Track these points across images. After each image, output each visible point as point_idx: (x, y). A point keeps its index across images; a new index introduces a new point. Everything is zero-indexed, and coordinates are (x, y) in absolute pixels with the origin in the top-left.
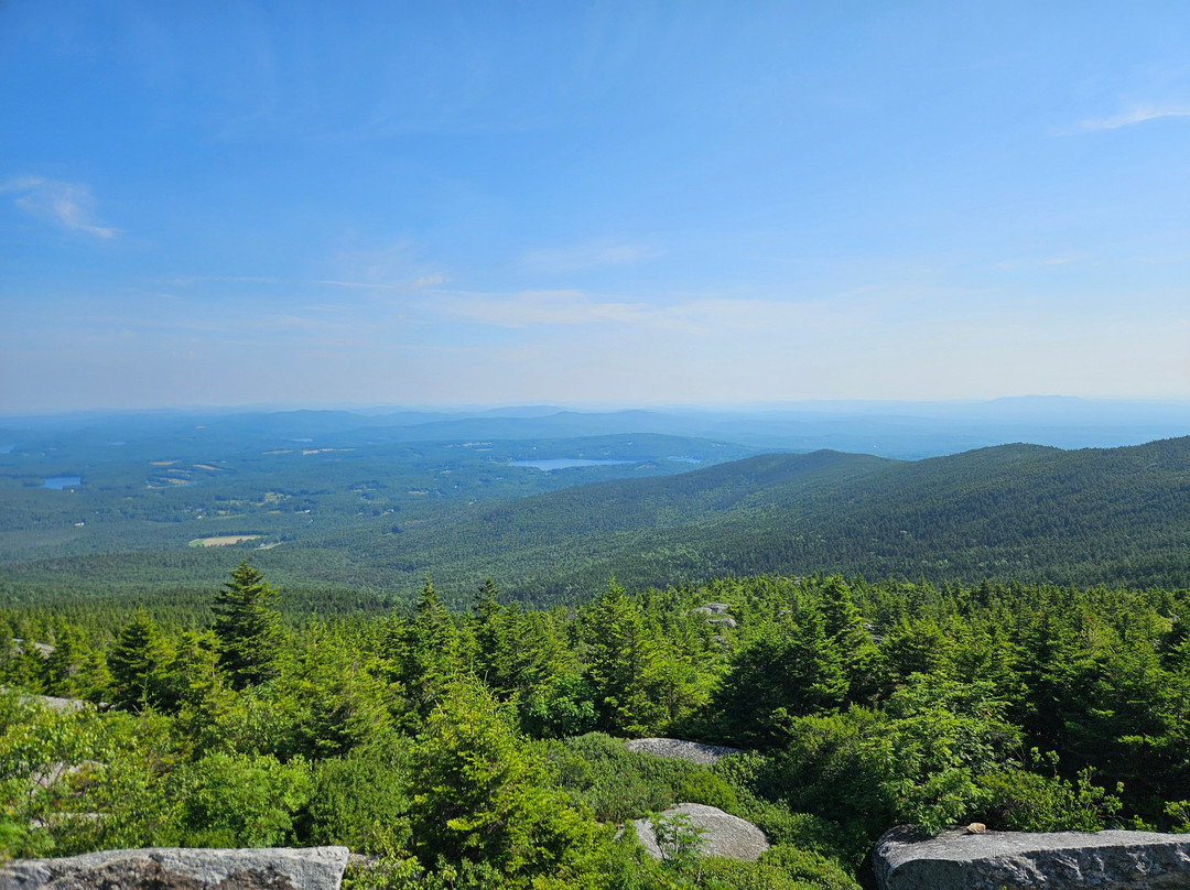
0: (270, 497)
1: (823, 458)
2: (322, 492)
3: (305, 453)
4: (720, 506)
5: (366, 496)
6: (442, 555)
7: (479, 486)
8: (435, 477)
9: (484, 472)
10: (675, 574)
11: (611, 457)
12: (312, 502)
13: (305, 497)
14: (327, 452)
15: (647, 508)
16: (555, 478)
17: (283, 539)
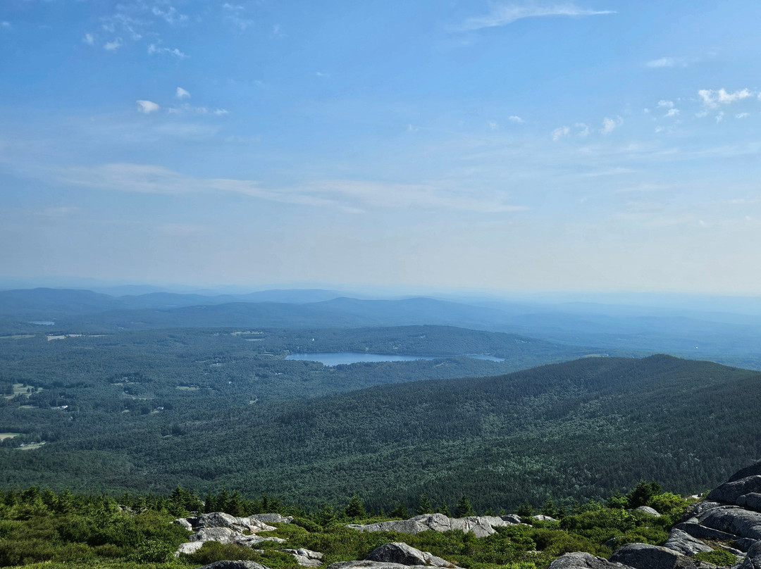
0: (19, 389)
1: (661, 363)
2: (78, 385)
3: (50, 338)
4: (552, 415)
5: (129, 390)
6: (242, 461)
7: (257, 382)
8: (205, 370)
9: (260, 365)
10: (538, 491)
11: (401, 353)
12: (68, 397)
13: (60, 390)
14: (76, 338)
15: (468, 415)
16: (343, 375)
17: (45, 438)
